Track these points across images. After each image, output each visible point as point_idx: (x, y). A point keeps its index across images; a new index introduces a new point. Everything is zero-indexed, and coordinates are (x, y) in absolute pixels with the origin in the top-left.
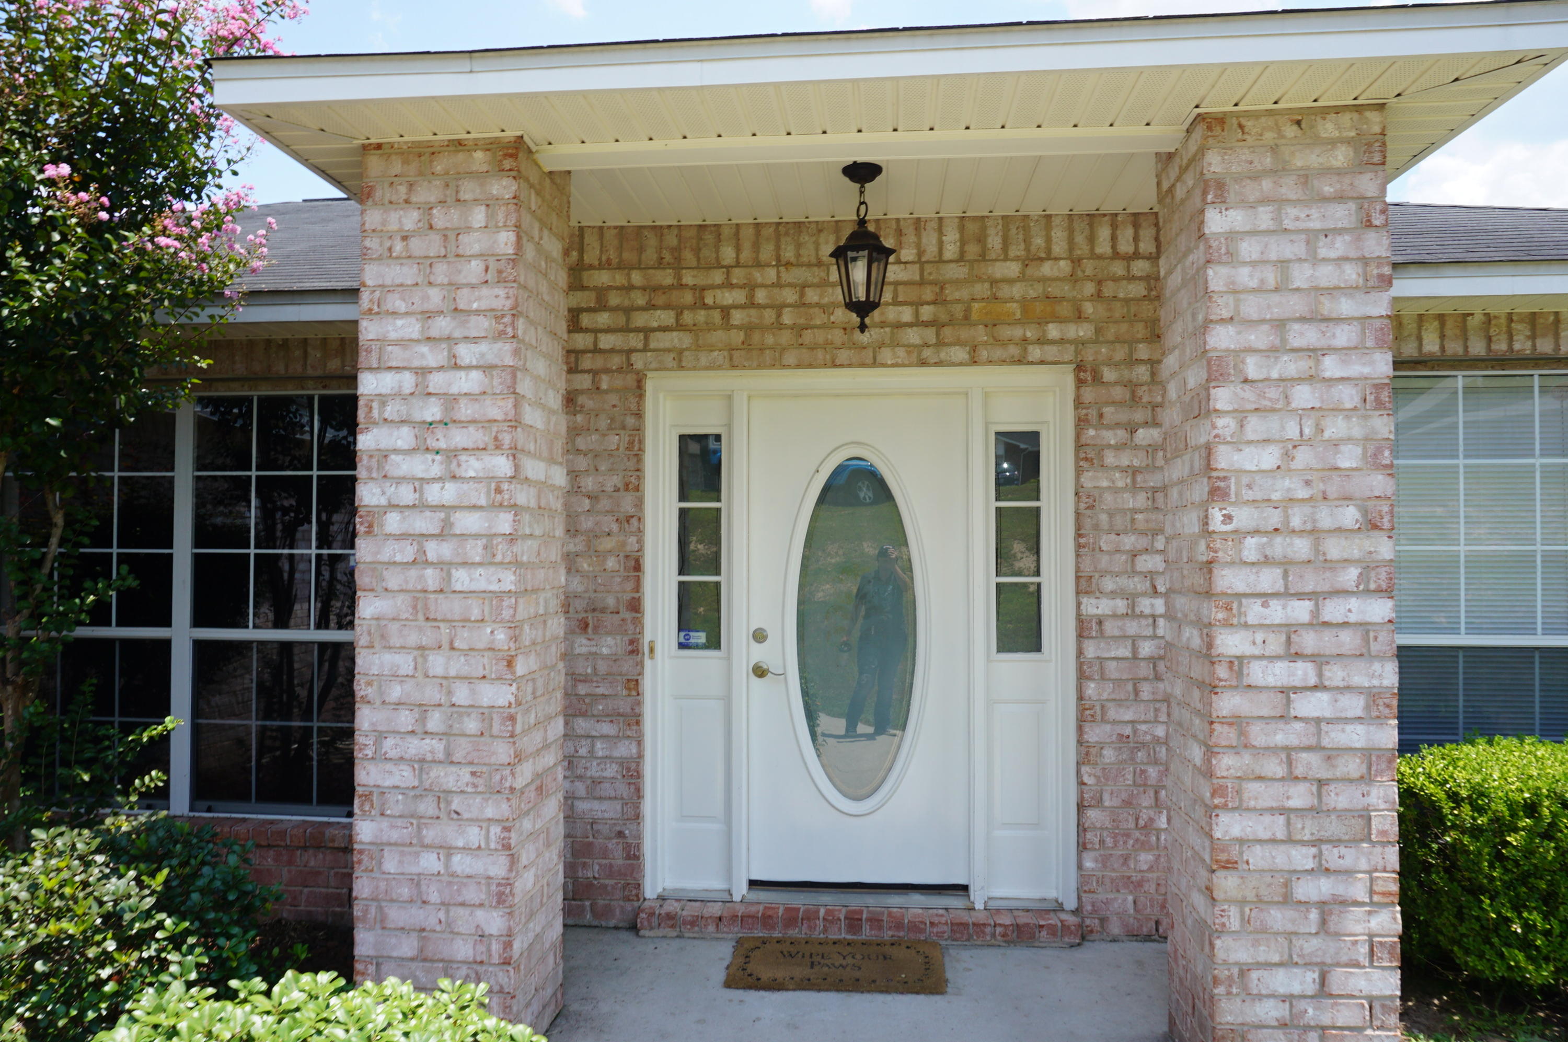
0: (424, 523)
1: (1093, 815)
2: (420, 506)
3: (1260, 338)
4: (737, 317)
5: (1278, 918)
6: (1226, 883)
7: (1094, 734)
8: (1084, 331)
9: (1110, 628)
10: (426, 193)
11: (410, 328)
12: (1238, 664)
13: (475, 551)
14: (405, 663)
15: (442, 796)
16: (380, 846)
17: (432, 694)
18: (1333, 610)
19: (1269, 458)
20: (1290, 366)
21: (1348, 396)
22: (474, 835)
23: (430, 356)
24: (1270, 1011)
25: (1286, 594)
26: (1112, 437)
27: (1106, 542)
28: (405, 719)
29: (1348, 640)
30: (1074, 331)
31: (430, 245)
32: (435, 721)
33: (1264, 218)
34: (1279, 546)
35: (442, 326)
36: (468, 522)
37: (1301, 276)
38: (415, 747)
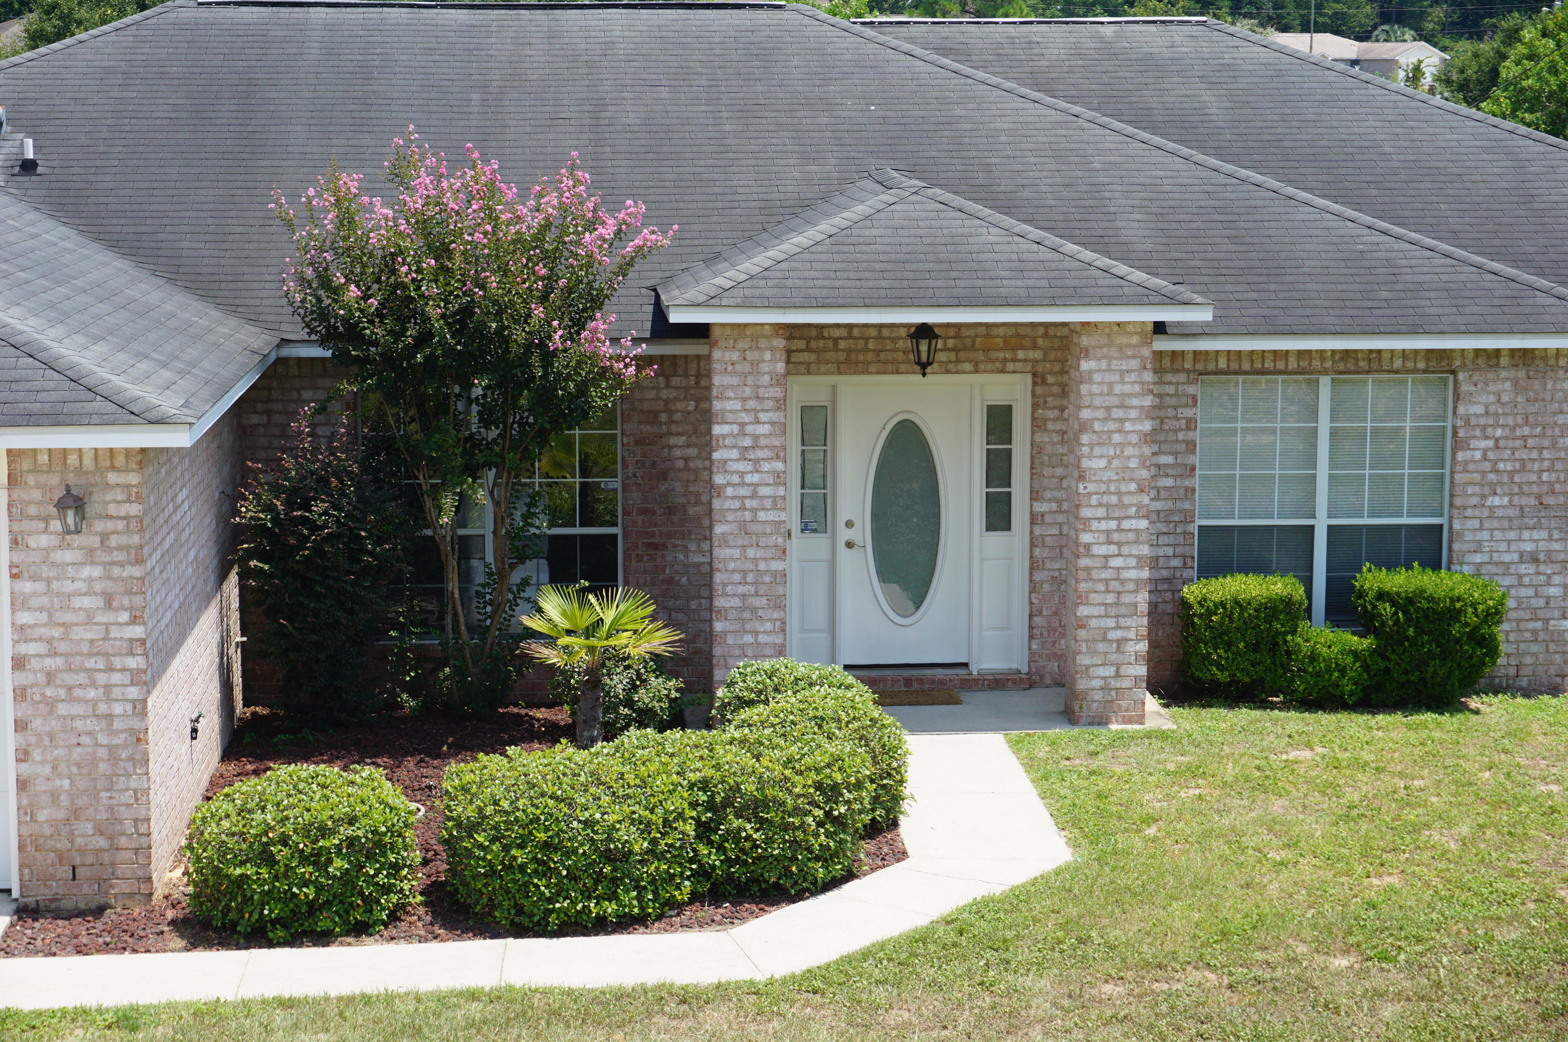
0: (743, 492)
1: (1037, 620)
2: (743, 484)
3: (1100, 414)
4: (842, 344)
5: (1101, 647)
6: (1082, 634)
7: (1038, 577)
8: (1037, 354)
9: (1048, 519)
10: (743, 344)
11: (737, 405)
12: (1088, 546)
13: (768, 503)
14: (736, 553)
15: (754, 610)
16: (725, 633)
17: (749, 566)
18: (1126, 524)
19: (1102, 463)
20: (1111, 426)
21: (1134, 438)
22: (768, 626)
23: (746, 418)
24: (1097, 683)
25: (1107, 518)
26: (1051, 414)
27: (1047, 472)
28: (737, 577)
29: (1131, 536)
30: (1031, 355)
31: (746, 368)
32: (750, 578)
33: (1104, 364)
34: (1105, 499)
35: (752, 404)
36: (765, 491)
37: (1118, 389)
38: (741, 589)
